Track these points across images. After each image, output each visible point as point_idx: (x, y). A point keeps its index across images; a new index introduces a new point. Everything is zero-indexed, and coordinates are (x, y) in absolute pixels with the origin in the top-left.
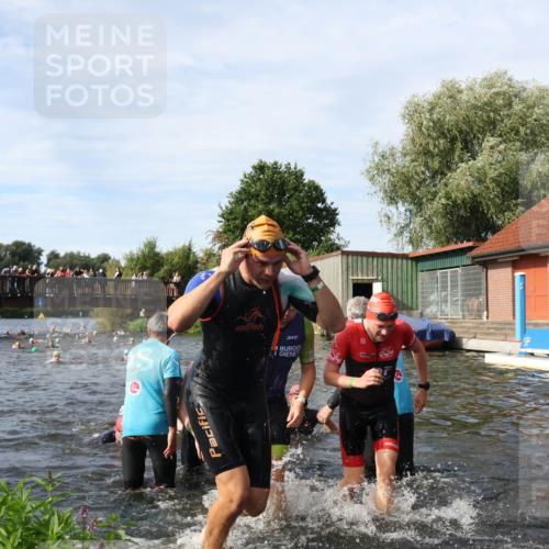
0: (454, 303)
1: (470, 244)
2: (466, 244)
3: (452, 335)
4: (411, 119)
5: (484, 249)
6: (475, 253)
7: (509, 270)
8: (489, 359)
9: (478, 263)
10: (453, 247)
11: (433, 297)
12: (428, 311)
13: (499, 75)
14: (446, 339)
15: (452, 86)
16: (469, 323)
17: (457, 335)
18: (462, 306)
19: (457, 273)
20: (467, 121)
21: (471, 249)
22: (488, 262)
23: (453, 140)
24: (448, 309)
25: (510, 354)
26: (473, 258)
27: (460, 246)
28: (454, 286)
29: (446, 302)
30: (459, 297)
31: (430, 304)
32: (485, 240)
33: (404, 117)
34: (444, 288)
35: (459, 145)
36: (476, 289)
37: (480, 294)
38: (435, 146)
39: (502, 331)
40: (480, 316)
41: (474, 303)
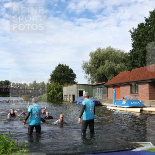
0: (101, 95)
1: (104, 83)
2: (103, 83)
3: (100, 102)
4: (91, 56)
5: (107, 84)
6: (105, 85)
7: (112, 88)
8: (108, 107)
9: (106, 87)
10: (100, 83)
11: (96, 94)
12: (95, 97)
13: (110, 47)
14: (98, 103)
15: (99, 49)
16: (104, 100)
17: (101, 102)
18: (102, 96)
19: (101, 89)
20: (103, 57)
21: (104, 84)
22: (108, 87)
23: (100, 61)
24: (99, 97)
25: (112, 106)
26: (105, 86)
27: (102, 83)
28: (101, 92)
29: (99, 95)
30: (102, 94)
31: (96, 95)
32: (107, 82)
33: (90, 56)
34: (99, 92)
36: (105, 92)
37: (106, 94)
38: (96, 62)
39: (111, 101)
40: (106, 98)
41: (105, 95)
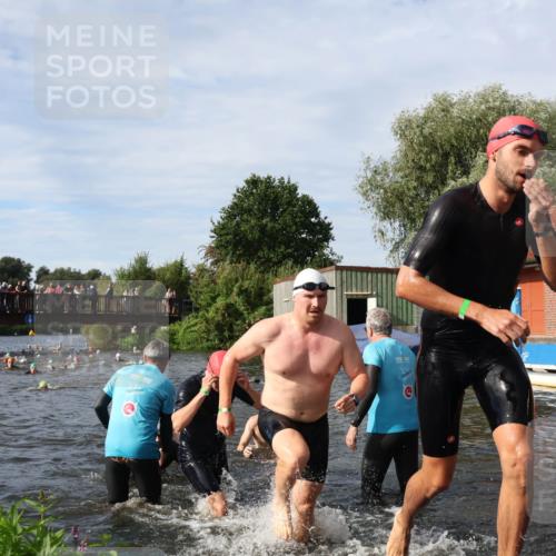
4: (403, 136)
15: (445, 100)
20: (459, 136)
23: (446, 155)
33: (396, 132)
35: (452, 159)
38: (427, 160)
